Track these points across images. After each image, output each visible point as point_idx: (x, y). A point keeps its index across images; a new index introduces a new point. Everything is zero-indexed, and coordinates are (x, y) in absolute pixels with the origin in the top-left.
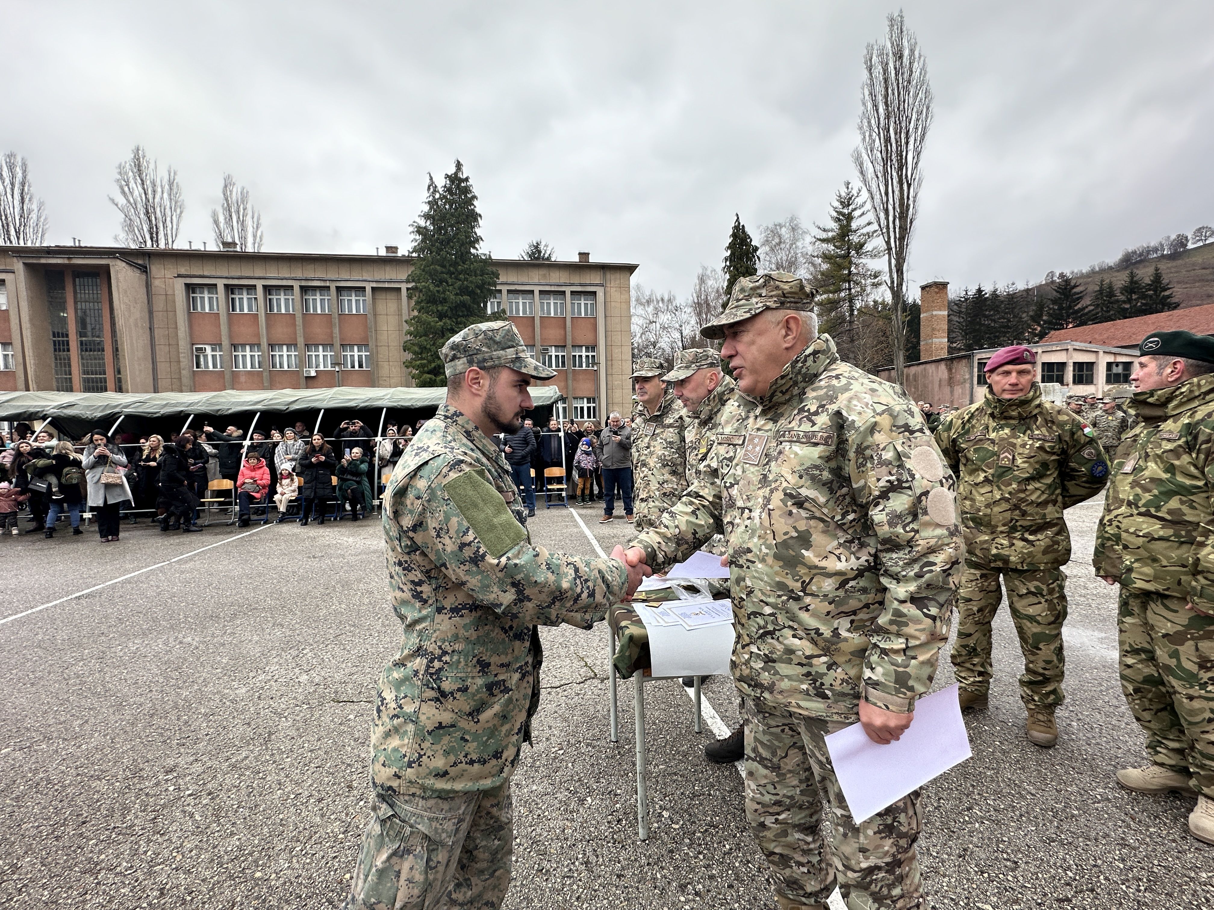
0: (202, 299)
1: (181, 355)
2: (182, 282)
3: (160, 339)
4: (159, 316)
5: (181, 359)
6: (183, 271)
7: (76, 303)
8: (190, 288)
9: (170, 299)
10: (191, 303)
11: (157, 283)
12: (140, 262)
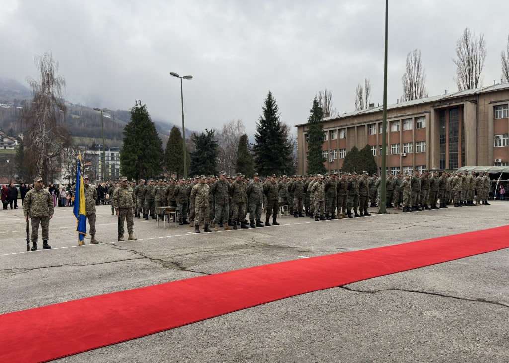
0: (500, 112)
1: (489, 141)
2: (492, 105)
3: (480, 134)
4: (480, 123)
5: (489, 143)
6: (492, 100)
7: (449, 122)
8: (495, 108)
9: (486, 114)
10: (495, 114)
11: (481, 108)
12: (474, 99)
